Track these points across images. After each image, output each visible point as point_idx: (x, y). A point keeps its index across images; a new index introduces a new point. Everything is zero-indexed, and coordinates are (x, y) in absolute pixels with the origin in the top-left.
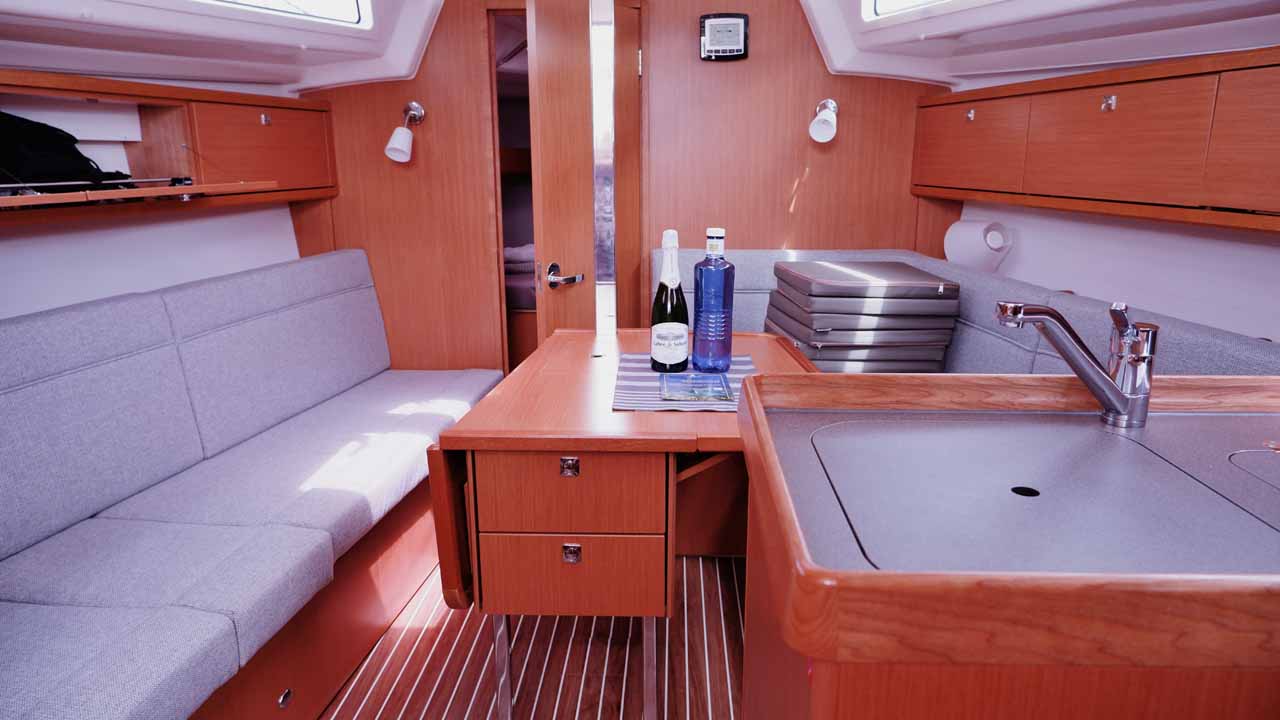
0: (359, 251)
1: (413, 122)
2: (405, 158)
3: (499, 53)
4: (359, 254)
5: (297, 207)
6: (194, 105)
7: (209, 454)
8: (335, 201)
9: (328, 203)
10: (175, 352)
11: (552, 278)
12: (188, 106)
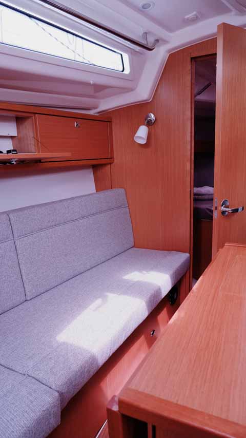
0: (121, 189)
1: (149, 124)
2: (143, 142)
3: (195, 91)
4: (121, 191)
5: (95, 168)
6: (37, 115)
7: (28, 298)
8: (112, 165)
9: (109, 166)
10: (13, 245)
11: (223, 208)
12: (34, 116)
